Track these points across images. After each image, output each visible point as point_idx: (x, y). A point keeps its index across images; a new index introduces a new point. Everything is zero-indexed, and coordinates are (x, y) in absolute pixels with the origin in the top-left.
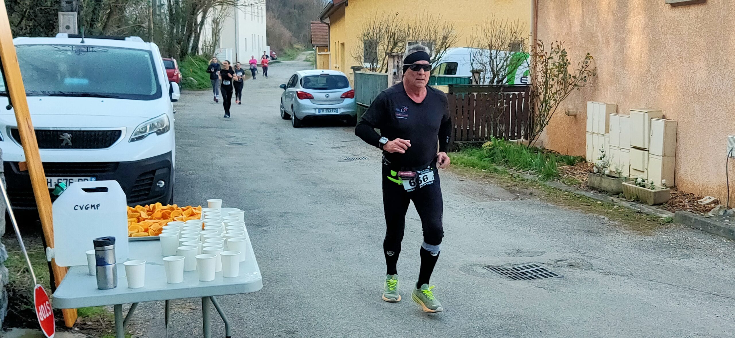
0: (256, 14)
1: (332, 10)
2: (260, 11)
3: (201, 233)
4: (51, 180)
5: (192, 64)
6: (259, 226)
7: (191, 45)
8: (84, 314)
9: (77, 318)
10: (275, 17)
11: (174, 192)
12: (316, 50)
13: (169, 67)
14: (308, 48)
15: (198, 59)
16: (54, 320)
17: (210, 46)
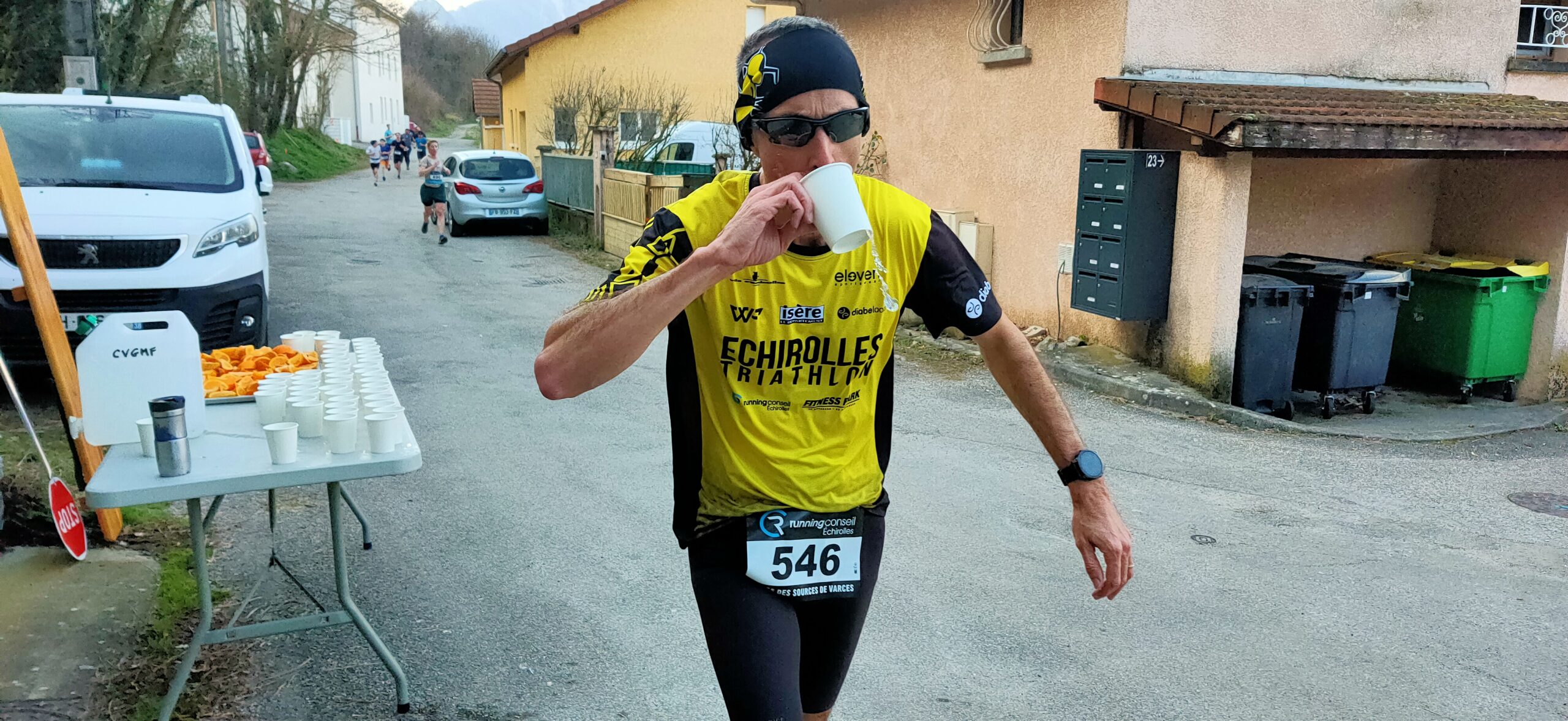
0: (386, 66)
1: (505, 61)
2: (392, 62)
3: (320, 388)
4: (66, 317)
5: (287, 142)
6: (405, 382)
7: (284, 112)
8: (134, 520)
9: (124, 527)
10: (415, 71)
11: (269, 334)
12: (481, 121)
13: (253, 146)
14: (468, 120)
15: (296, 134)
16: (85, 531)
17: (315, 115)
